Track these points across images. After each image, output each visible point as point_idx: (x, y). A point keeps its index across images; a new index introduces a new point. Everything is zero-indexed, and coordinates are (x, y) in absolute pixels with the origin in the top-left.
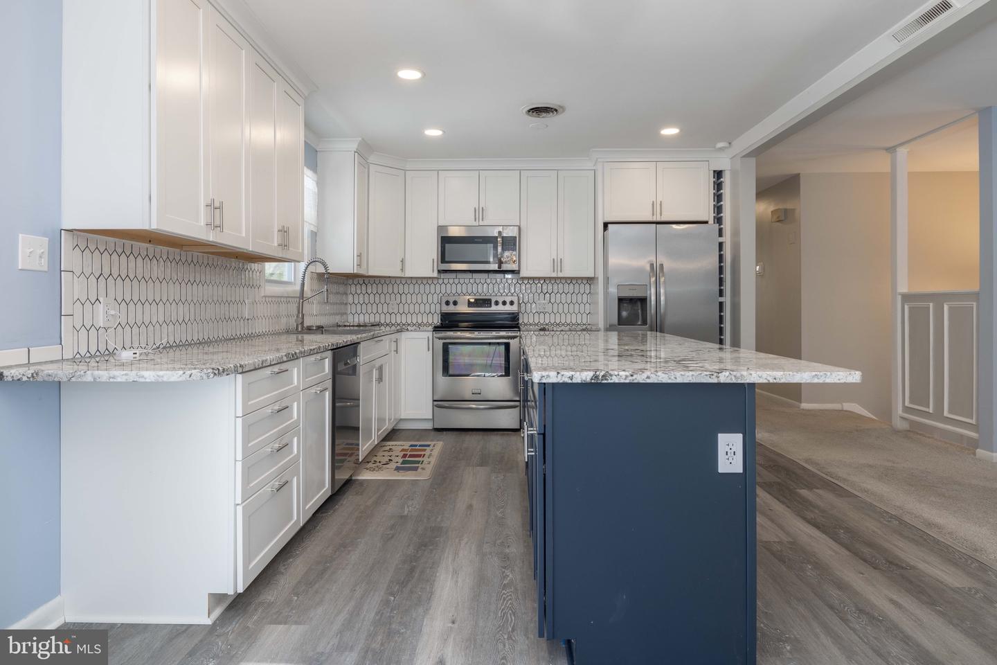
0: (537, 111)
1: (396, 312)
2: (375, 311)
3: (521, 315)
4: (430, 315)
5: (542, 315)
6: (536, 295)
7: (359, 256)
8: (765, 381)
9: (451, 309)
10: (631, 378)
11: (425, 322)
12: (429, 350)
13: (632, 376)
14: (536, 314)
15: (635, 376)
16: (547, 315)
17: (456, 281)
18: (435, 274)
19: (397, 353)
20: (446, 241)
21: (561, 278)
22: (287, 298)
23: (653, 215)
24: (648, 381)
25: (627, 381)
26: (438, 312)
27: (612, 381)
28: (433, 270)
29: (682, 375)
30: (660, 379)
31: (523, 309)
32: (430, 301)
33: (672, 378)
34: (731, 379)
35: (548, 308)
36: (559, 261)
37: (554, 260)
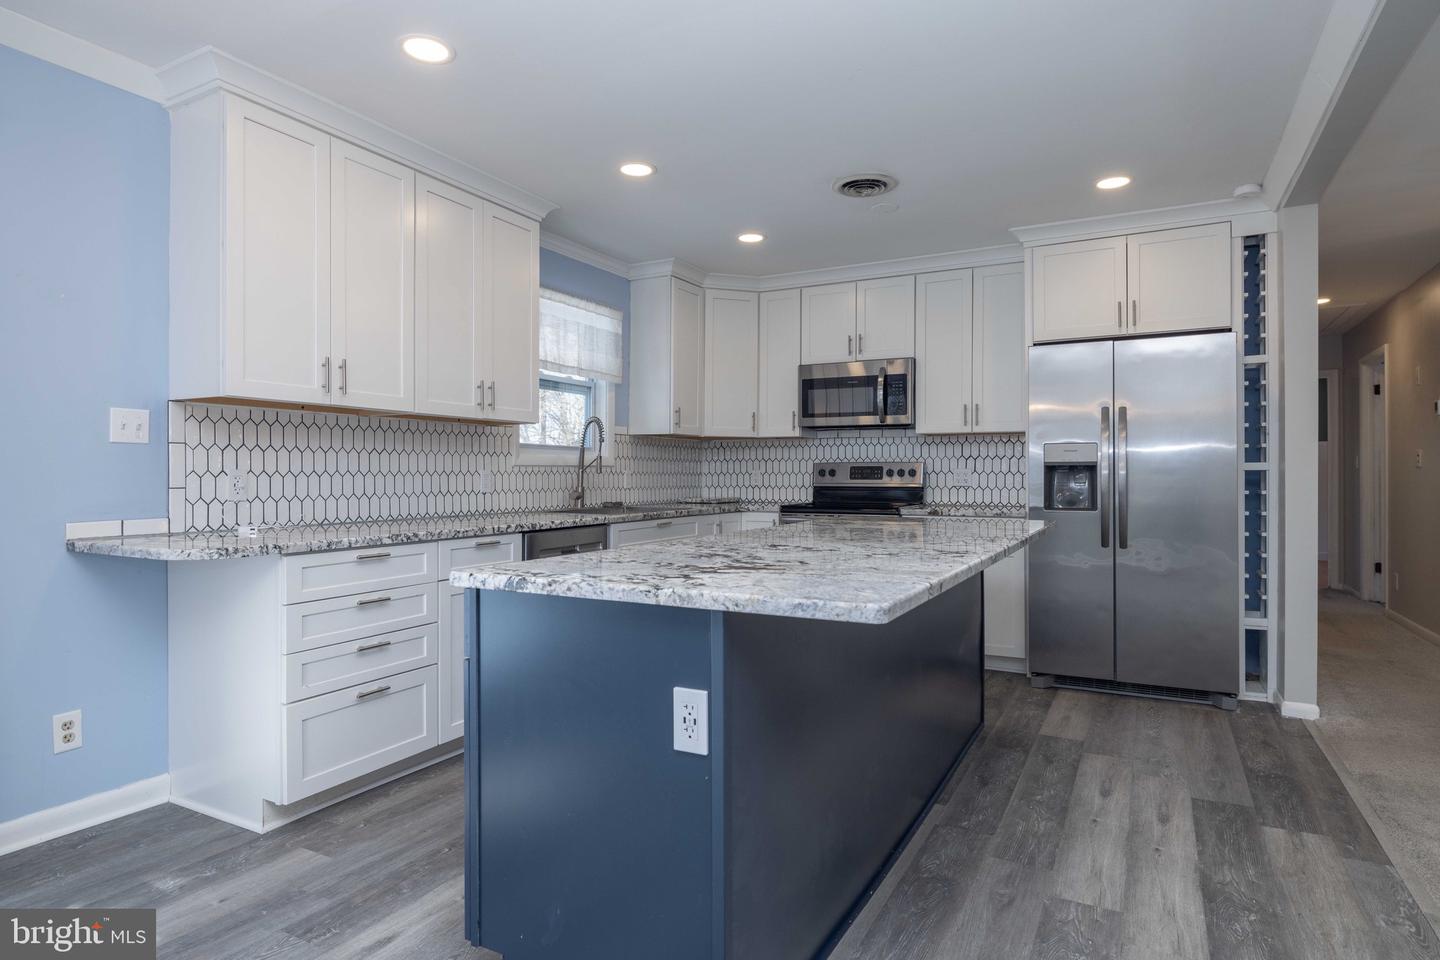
0: (855, 186)
3: (928, 490)
5: (962, 490)
6: (954, 462)
7: (678, 412)
8: (723, 608)
9: (828, 481)
10: (549, 588)
13: (550, 585)
14: (954, 490)
15: (554, 586)
16: (970, 491)
18: (797, 433)
20: (809, 385)
22: (565, 469)
24: (570, 594)
25: (545, 593)
26: (809, 485)
27: (527, 591)
28: (794, 427)
29: (610, 589)
30: (583, 592)
31: (932, 482)
33: (598, 592)
34: (675, 601)
35: (973, 480)
36: (973, 408)
37: (966, 406)
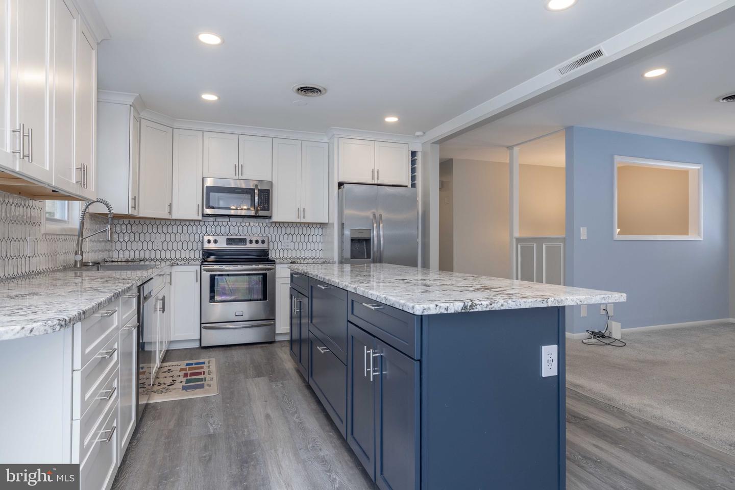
0: (305, 90)
1: (160, 248)
2: (140, 248)
3: (270, 251)
4: (192, 252)
6: (282, 236)
7: (133, 199)
8: (576, 304)
9: (212, 246)
10: (490, 306)
11: (192, 257)
12: (197, 281)
13: (491, 304)
14: (282, 251)
15: (493, 305)
16: (290, 251)
17: (216, 224)
18: (200, 218)
19: (171, 285)
20: (209, 190)
21: (305, 223)
23: (373, 178)
24: (502, 308)
25: (488, 309)
26: (200, 248)
27: (477, 310)
28: (198, 214)
29: (524, 302)
30: (510, 306)
31: (271, 248)
32: (192, 240)
33: (518, 305)
34: (555, 303)
35: (291, 246)
36: (302, 210)
37: (299, 209)
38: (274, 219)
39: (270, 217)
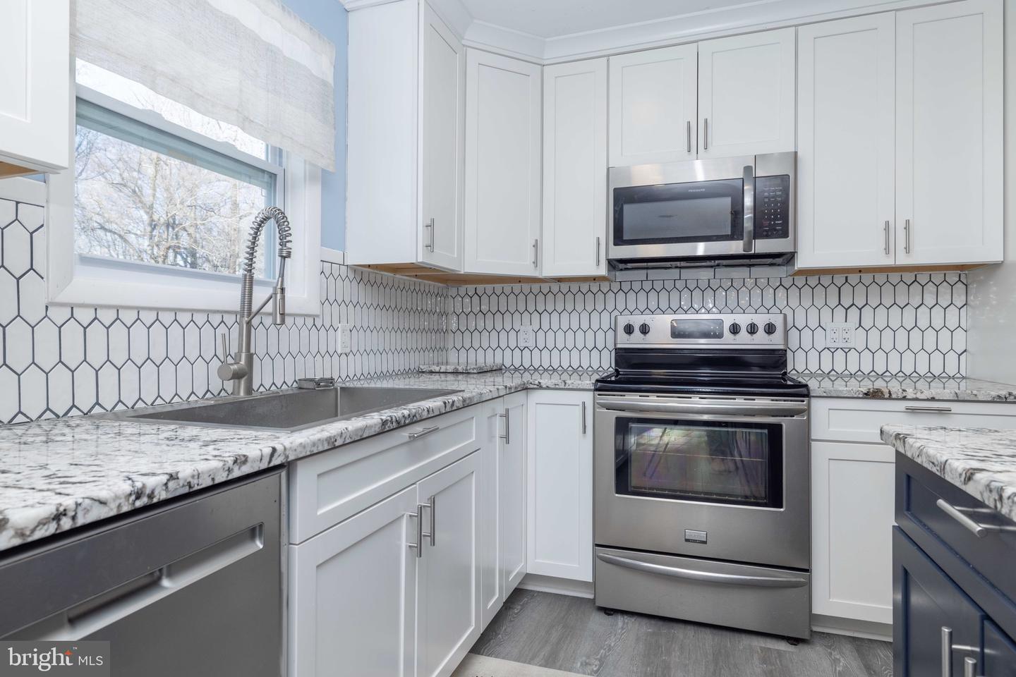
1: (531, 344)
2: (494, 345)
3: (789, 354)
4: (595, 353)
5: (839, 354)
6: (826, 313)
7: (430, 226)
9: (636, 341)
12: (585, 432)
14: (826, 354)
16: (853, 354)
17: (647, 286)
18: (602, 271)
19: (508, 442)
20: (624, 198)
26: (611, 347)
28: (599, 261)
31: (793, 344)
32: (595, 326)
35: (858, 339)
36: (901, 225)
37: (887, 223)
38: (802, 262)
39: (788, 258)
